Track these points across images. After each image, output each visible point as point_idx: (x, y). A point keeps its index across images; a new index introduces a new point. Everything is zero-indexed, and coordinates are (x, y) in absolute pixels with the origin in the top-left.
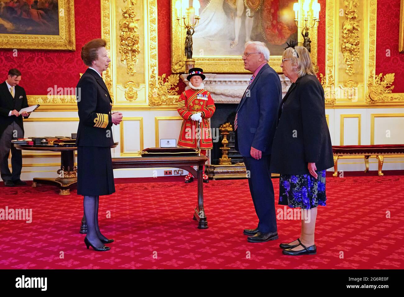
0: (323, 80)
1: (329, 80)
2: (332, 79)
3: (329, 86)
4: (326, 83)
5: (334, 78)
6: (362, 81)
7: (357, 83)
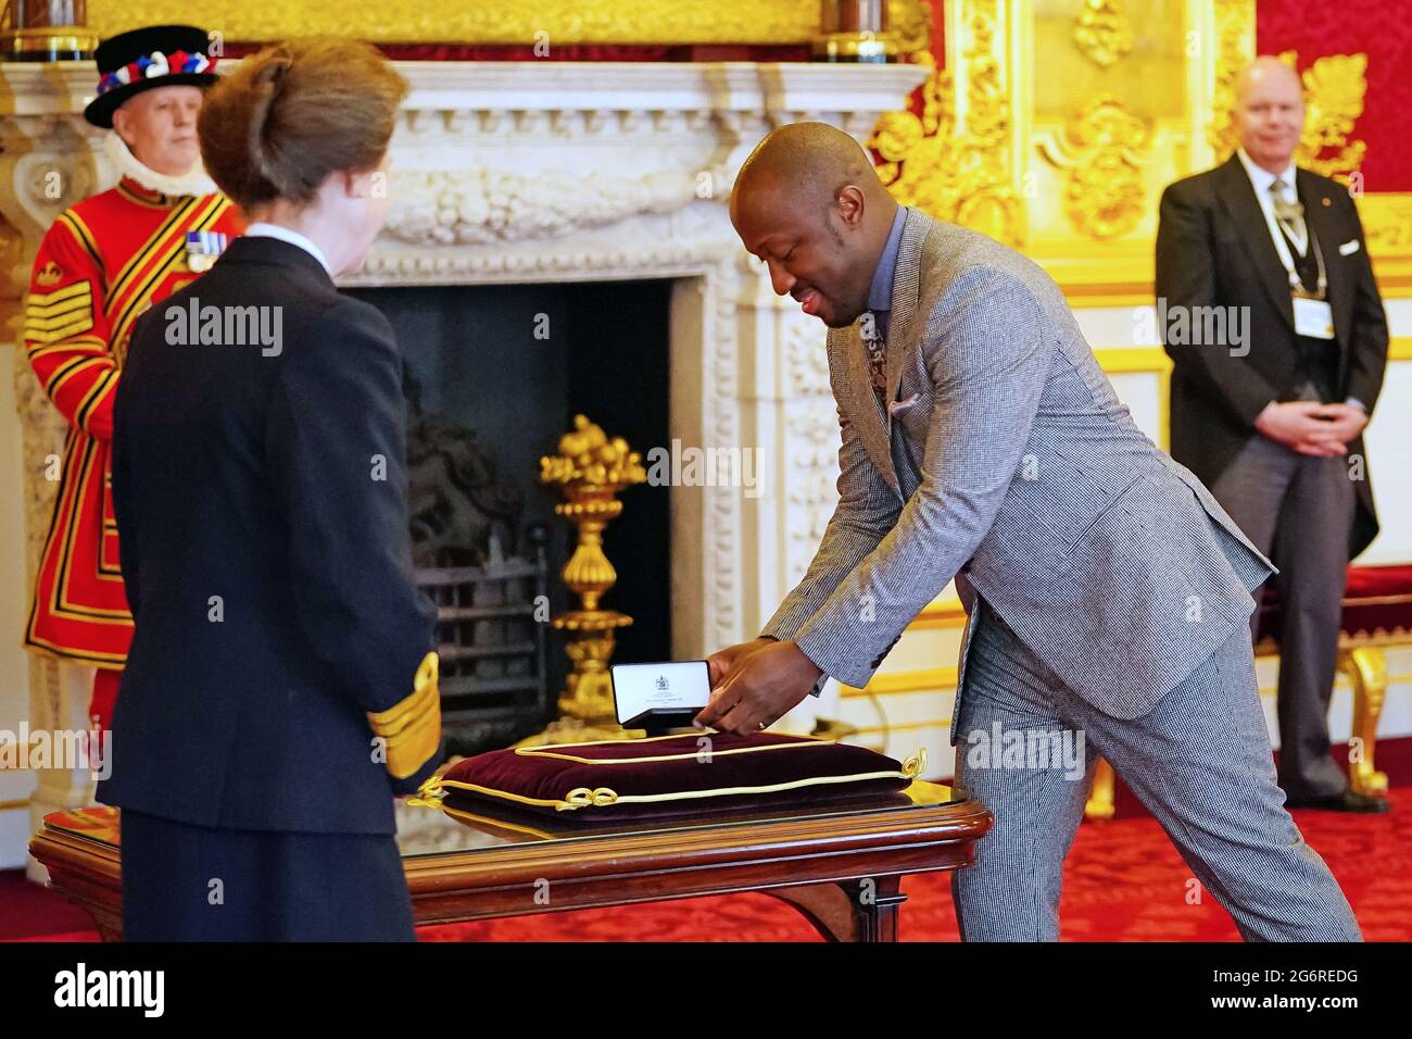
0: (937, 98)
1: (971, 96)
2: (991, 93)
3: (974, 140)
4: (952, 118)
5: (1004, 88)
6: (1177, 108)
7: (1148, 123)
